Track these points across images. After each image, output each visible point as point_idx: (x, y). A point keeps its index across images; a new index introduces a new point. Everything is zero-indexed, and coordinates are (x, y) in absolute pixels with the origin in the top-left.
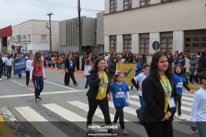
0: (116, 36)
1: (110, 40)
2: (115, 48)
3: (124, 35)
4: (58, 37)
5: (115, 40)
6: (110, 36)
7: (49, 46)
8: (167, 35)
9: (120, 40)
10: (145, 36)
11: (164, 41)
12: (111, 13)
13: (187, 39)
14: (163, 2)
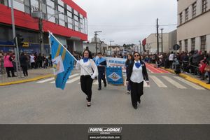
3: (185, 41)
8: (204, 39)
14: (202, 13)
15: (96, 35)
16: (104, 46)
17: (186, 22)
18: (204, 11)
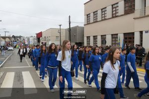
0: (90, 37)
1: (87, 39)
2: (89, 44)
3: (94, 36)
4: (65, 38)
5: (89, 39)
6: (87, 37)
7: (59, 42)
8: (115, 36)
9: (92, 39)
10: (104, 37)
11: (114, 40)
12: (88, 24)
13: (125, 38)
14: (113, 17)
17: (94, 22)
18: (114, 16)
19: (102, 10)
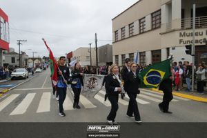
0: (118, 55)
3: (122, 55)
5: (118, 58)
9: (120, 57)
10: (132, 55)
12: (116, 42)
14: (140, 33)
15: (19, 43)
16: (26, 57)
17: (122, 39)
18: (142, 31)
19: (129, 25)
